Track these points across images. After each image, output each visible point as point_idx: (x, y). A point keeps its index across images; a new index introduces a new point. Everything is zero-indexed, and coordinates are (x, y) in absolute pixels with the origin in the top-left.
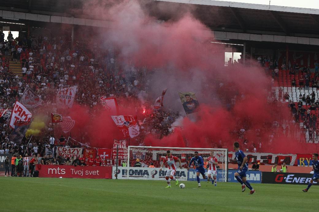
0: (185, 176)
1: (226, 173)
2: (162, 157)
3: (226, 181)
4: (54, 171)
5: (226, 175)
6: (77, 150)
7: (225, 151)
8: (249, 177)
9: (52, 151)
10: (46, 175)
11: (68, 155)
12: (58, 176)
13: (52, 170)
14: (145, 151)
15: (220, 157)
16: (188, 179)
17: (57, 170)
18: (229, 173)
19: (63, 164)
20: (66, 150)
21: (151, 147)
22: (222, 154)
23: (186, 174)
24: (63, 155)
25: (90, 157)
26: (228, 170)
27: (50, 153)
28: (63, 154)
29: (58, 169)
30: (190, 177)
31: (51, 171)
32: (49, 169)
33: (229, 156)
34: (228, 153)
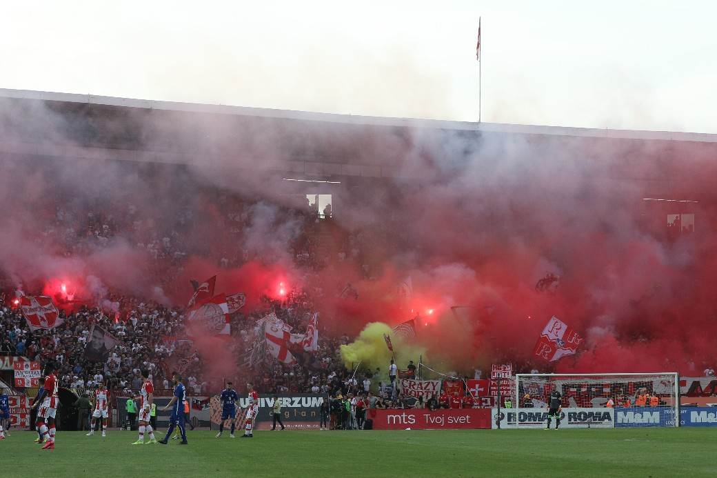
0: (610, 419)
1: (677, 410)
2: (572, 390)
3: (677, 425)
4: (397, 418)
5: (677, 415)
6: (433, 383)
7: (674, 376)
8: (715, 417)
9: (393, 387)
10: (385, 426)
11: (418, 392)
12: (404, 427)
13: (394, 417)
14: (544, 381)
15: (666, 385)
16: (616, 424)
17: (402, 418)
18: (682, 412)
19: (410, 408)
20: (415, 384)
21: (552, 374)
22: (669, 382)
23: (612, 416)
24: (411, 392)
25: (453, 394)
26: (680, 407)
27: (388, 389)
28: (410, 390)
29: (404, 415)
30: (619, 421)
31: (392, 419)
32: (389, 416)
33: (682, 384)
34: (679, 379)
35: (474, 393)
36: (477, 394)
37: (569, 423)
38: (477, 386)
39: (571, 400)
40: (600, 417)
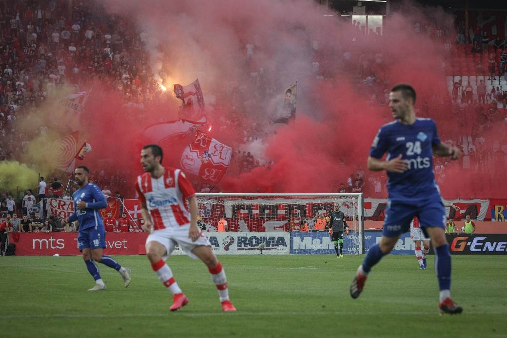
0: (285, 245)
1: (360, 236)
2: (242, 211)
3: (360, 252)
4: (44, 243)
5: (360, 241)
7: (357, 197)
8: (404, 244)
9: (39, 208)
10: (30, 252)
11: (69, 213)
12: (51, 252)
13: (41, 242)
14: (210, 202)
15: (348, 208)
16: (292, 251)
17: (49, 242)
18: (367, 238)
19: (59, 231)
20: (65, 204)
21: (221, 194)
22: (352, 203)
23: (287, 241)
24: (60, 213)
25: (107, 216)
26: (364, 232)
27: (34, 210)
28: (59, 211)
29: (51, 240)
30: (295, 247)
31: (37, 243)
32: (34, 241)
33: (367, 206)
34: (362, 201)
35: (133, 215)
36: (135, 216)
37: (238, 249)
38: (136, 207)
39: (242, 223)
40: (273, 242)
